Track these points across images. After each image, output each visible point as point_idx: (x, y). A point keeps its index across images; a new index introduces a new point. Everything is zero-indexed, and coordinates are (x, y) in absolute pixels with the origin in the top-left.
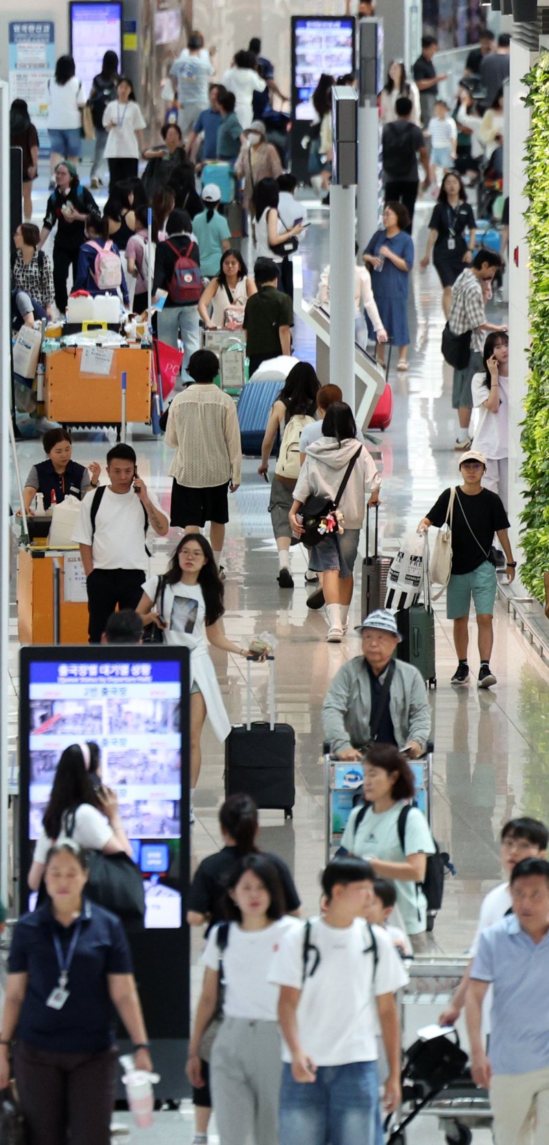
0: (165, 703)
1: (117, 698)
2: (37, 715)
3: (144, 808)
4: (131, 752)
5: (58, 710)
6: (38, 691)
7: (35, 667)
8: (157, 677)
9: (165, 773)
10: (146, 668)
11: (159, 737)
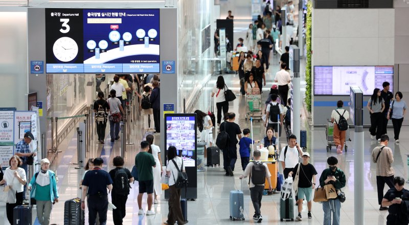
0: (192, 124)
1: (183, 123)
2: (168, 126)
3: (188, 144)
4: (186, 134)
5: (172, 125)
6: (168, 122)
8: (190, 120)
9: (192, 138)
10: (188, 118)
11: (191, 131)
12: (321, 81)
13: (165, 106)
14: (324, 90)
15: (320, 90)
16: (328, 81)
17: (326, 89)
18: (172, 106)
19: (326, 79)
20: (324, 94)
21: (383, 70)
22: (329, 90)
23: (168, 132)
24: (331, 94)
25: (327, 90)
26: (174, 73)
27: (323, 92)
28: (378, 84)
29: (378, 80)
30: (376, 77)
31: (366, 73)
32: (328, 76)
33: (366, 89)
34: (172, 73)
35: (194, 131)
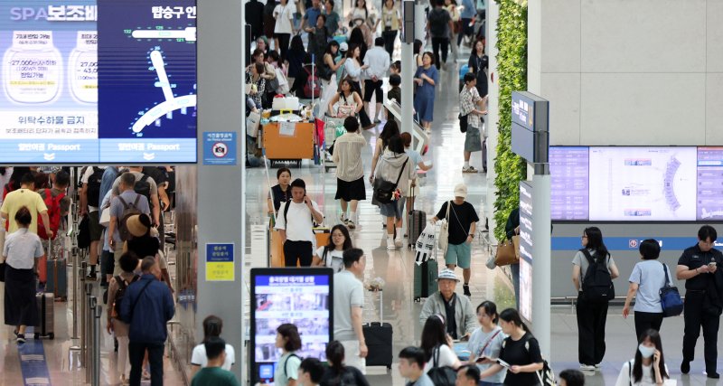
0: (321, 296)
1: (298, 293)
2: (259, 301)
3: (311, 347)
4: (305, 320)
5: (269, 298)
6: (259, 290)
7: (258, 278)
8: (317, 283)
9: (321, 330)
10: (312, 279)
11: (317, 312)
12: (559, 186)
13: (210, 248)
14: (568, 208)
15: (556, 208)
16: (578, 184)
17: (573, 204)
18: (230, 248)
19: (572, 179)
20: (568, 218)
21: (717, 157)
22: (580, 208)
23: (259, 315)
24: (584, 218)
25: (576, 208)
26: (234, 163)
27: (564, 212)
28: (704, 192)
29: (704, 183)
30: (699, 174)
31: (674, 165)
32: (579, 172)
33: (675, 204)
34: (230, 164)
35: (326, 314)
